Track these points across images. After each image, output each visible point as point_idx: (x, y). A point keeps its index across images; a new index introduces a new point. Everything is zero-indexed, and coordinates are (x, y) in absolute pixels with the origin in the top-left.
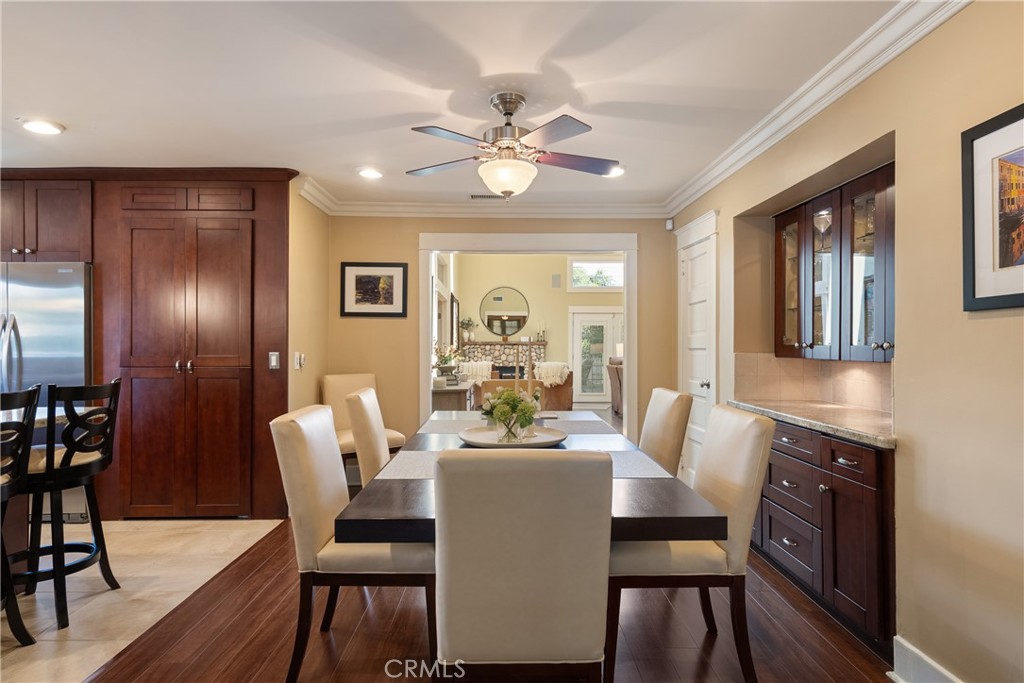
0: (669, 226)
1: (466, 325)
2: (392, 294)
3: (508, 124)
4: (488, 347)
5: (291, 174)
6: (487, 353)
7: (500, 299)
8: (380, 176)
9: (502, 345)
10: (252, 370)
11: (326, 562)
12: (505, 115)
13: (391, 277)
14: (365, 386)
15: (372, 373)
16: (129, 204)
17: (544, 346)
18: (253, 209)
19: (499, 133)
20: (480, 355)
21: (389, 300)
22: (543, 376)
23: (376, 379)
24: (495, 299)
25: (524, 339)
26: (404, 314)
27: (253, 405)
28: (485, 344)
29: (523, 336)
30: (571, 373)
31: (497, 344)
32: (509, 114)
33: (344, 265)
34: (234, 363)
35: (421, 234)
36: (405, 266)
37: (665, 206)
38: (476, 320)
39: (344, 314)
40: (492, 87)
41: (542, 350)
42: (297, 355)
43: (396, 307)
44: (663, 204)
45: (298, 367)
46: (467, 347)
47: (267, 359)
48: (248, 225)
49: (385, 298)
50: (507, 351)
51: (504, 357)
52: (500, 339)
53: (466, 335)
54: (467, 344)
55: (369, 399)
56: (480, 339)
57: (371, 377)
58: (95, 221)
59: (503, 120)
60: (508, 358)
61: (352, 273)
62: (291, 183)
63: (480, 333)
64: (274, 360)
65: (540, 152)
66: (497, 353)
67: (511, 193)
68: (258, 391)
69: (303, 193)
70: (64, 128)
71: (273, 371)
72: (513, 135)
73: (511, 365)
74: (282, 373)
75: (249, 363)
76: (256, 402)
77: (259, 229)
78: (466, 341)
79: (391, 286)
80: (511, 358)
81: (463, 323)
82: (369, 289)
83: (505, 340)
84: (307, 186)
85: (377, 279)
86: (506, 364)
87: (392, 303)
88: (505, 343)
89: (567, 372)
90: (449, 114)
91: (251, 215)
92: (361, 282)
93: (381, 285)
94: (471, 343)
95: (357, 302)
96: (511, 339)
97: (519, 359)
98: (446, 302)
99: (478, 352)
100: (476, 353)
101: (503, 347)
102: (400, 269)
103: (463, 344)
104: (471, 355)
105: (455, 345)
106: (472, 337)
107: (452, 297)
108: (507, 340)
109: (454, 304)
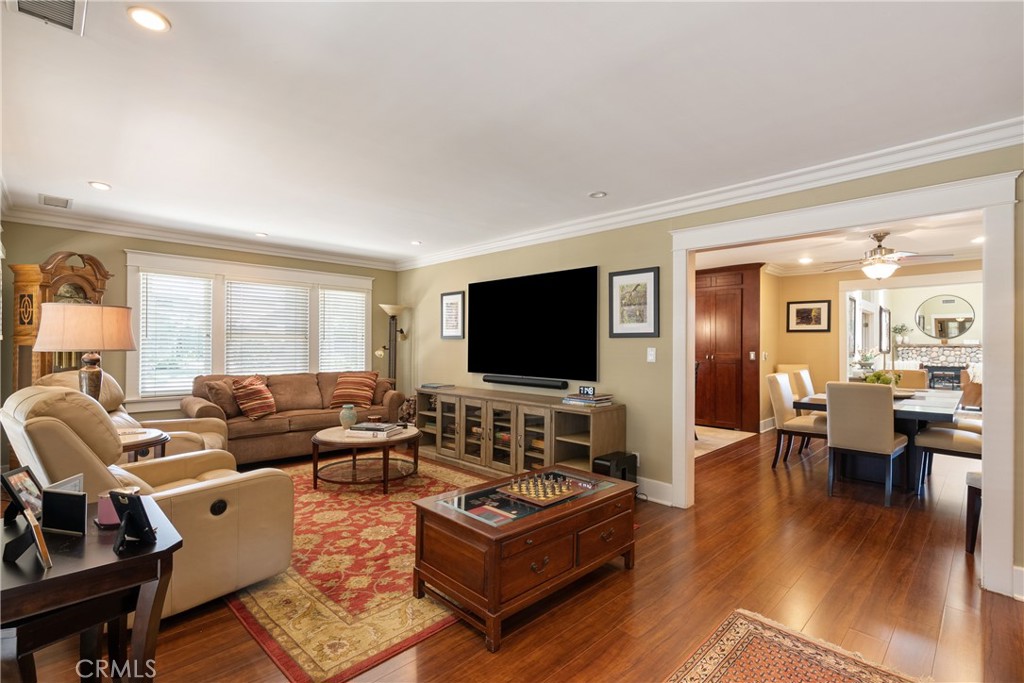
1: (900, 330)
2: (820, 319)
3: (880, 246)
4: (924, 349)
5: (761, 265)
6: (923, 354)
8: (811, 261)
9: (940, 347)
10: (742, 360)
11: (788, 426)
12: (877, 242)
13: (820, 309)
14: (803, 369)
15: (807, 363)
18: (742, 283)
19: (874, 252)
20: (915, 356)
21: (818, 321)
22: (978, 375)
25: (967, 342)
26: (828, 330)
27: (742, 377)
28: (921, 346)
29: (967, 339)
31: (933, 346)
32: (880, 241)
33: (789, 304)
34: (733, 357)
35: (841, 283)
36: (829, 302)
38: (909, 324)
39: (788, 331)
42: (764, 353)
43: (823, 326)
45: (764, 359)
46: (900, 349)
47: (749, 355)
48: (739, 292)
49: (816, 321)
50: (947, 353)
51: (942, 358)
52: (938, 342)
53: (899, 339)
54: (900, 346)
55: (805, 375)
56: (913, 343)
57: (807, 366)
59: (877, 244)
60: (947, 359)
61: (794, 308)
62: (761, 269)
63: (916, 336)
64: (752, 356)
66: (934, 355)
68: (744, 371)
69: (769, 272)
71: (752, 361)
72: (881, 253)
73: (951, 365)
74: (757, 362)
75: (740, 357)
77: (744, 292)
78: (900, 343)
79: (819, 314)
80: (951, 359)
81: (896, 329)
82: (805, 316)
83: (944, 343)
84: (769, 269)
85: (811, 310)
86: (946, 364)
87: (820, 323)
88: (945, 345)
91: (742, 286)
92: (799, 313)
93: (813, 314)
94: (903, 345)
95: (797, 323)
96: (951, 342)
97: (962, 360)
98: (872, 314)
99: (913, 353)
100: (910, 354)
101: (941, 350)
102: (826, 304)
103: (897, 347)
104: (905, 355)
105: (885, 347)
106: (907, 340)
107: (881, 309)
108: (946, 342)
109: (884, 314)
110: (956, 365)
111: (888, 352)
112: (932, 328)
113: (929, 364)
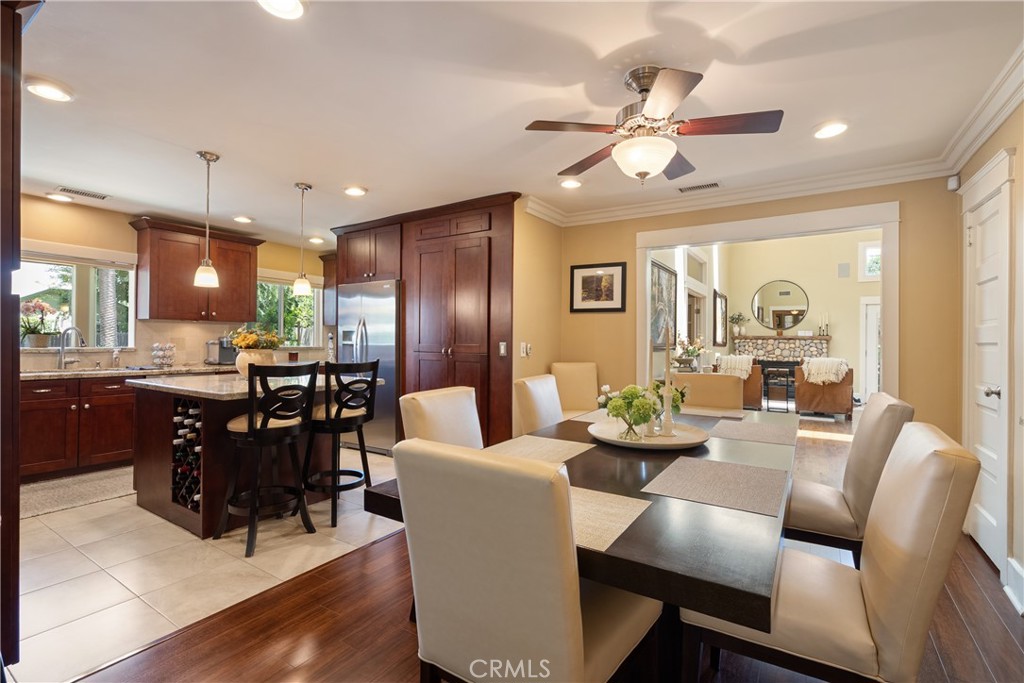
0: (952, 184)
1: (737, 320)
2: (612, 291)
3: (642, 101)
4: (760, 342)
5: (515, 196)
6: (759, 347)
7: (788, 293)
8: (579, 185)
9: (775, 339)
10: (489, 356)
12: (640, 92)
13: (612, 276)
15: (593, 361)
16: (419, 237)
17: (828, 341)
18: (490, 229)
20: (751, 349)
21: (610, 297)
22: (813, 372)
23: (598, 368)
24: (781, 294)
25: (801, 334)
26: (622, 309)
27: (489, 385)
28: (757, 338)
29: (801, 331)
30: (851, 371)
31: (770, 338)
32: (644, 90)
33: (573, 268)
34: (475, 351)
35: (638, 234)
36: (623, 265)
37: (944, 161)
38: (747, 314)
39: (573, 310)
40: (617, 67)
41: (825, 345)
42: (523, 345)
43: (616, 303)
44: (941, 158)
45: (524, 355)
46: (737, 341)
47: (498, 348)
48: (484, 242)
49: (607, 295)
50: (782, 345)
51: (778, 352)
52: (774, 333)
53: (736, 329)
54: (737, 338)
56: (750, 334)
57: (592, 366)
58: (404, 251)
60: (782, 352)
61: (579, 274)
62: (517, 203)
63: (752, 327)
64: (503, 350)
65: (678, 122)
66: (770, 348)
67: (646, 174)
68: (493, 374)
69: (528, 211)
70: (366, 190)
71: (502, 358)
73: (786, 359)
74: (508, 360)
75: (486, 351)
76: (492, 382)
77: (493, 242)
78: (737, 335)
79: (612, 285)
80: (786, 353)
81: (732, 319)
82: (593, 289)
83: (780, 334)
84: (530, 204)
85: (599, 279)
86: (781, 359)
87: (612, 299)
88: (780, 337)
89: (845, 369)
90: (596, 109)
91: (489, 234)
92: (586, 281)
93: (604, 284)
94: (741, 337)
95: (584, 299)
96: (787, 333)
97: (797, 354)
98: (704, 297)
99: (749, 346)
100: (747, 347)
101: (777, 342)
102: (620, 268)
103: (733, 338)
104: (741, 349)
105: (719, 339)
106: (743, 331)
107: (715, 292)
108: (782, 334)
109: (718, 300)
110: (791, 359)
111: (724, 344)
112: (770, 320)
113: (765, 358)
